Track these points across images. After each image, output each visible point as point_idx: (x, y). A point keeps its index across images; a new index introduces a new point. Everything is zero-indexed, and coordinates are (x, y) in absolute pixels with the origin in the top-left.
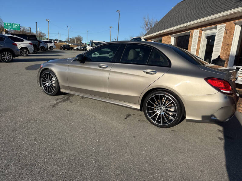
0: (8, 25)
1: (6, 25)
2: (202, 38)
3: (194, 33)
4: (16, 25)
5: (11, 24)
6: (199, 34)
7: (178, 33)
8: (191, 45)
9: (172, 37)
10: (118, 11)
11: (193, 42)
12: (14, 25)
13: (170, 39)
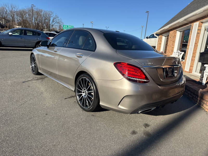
0: (65, 27)
1: (65, 26)
2: (201, 31)
3: (194, 25)
4: (71, 27)
5: (67, 26)
6: (199, 26)
7: (182, 27)
8: (190, 39)
9: (177, 31)
10: (147, 12)
11: (192, 35)
12: (69, 27)
13: (176, 33)
